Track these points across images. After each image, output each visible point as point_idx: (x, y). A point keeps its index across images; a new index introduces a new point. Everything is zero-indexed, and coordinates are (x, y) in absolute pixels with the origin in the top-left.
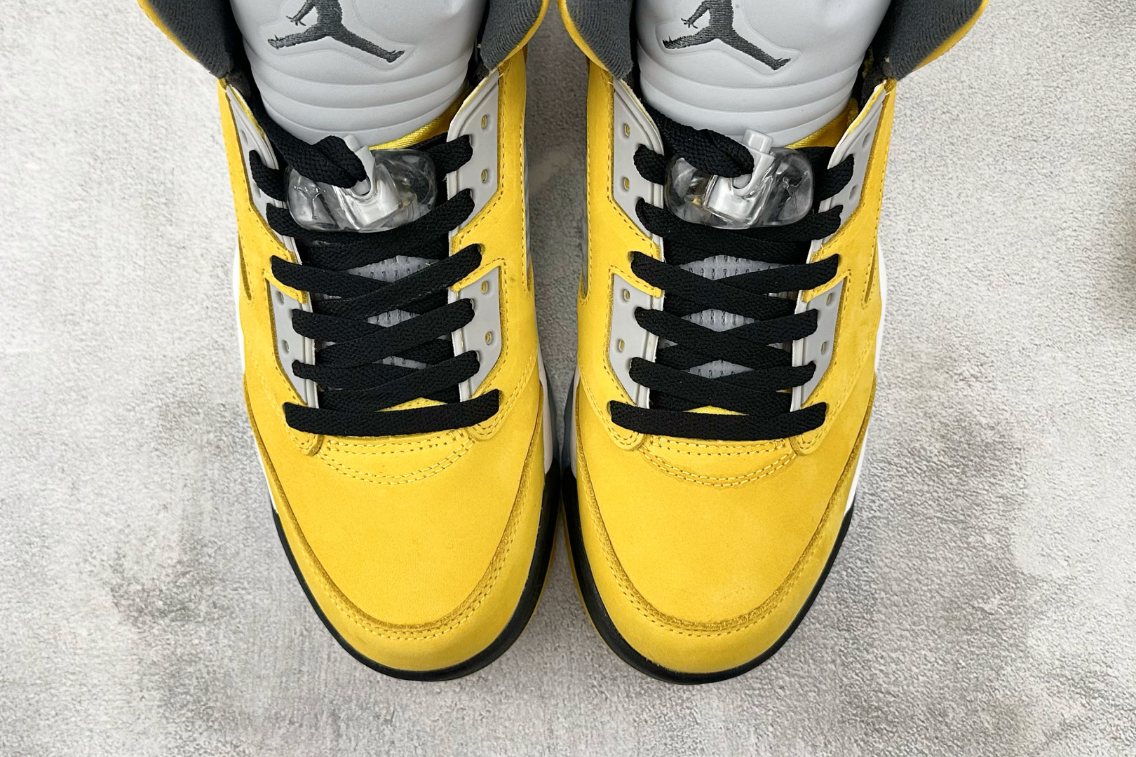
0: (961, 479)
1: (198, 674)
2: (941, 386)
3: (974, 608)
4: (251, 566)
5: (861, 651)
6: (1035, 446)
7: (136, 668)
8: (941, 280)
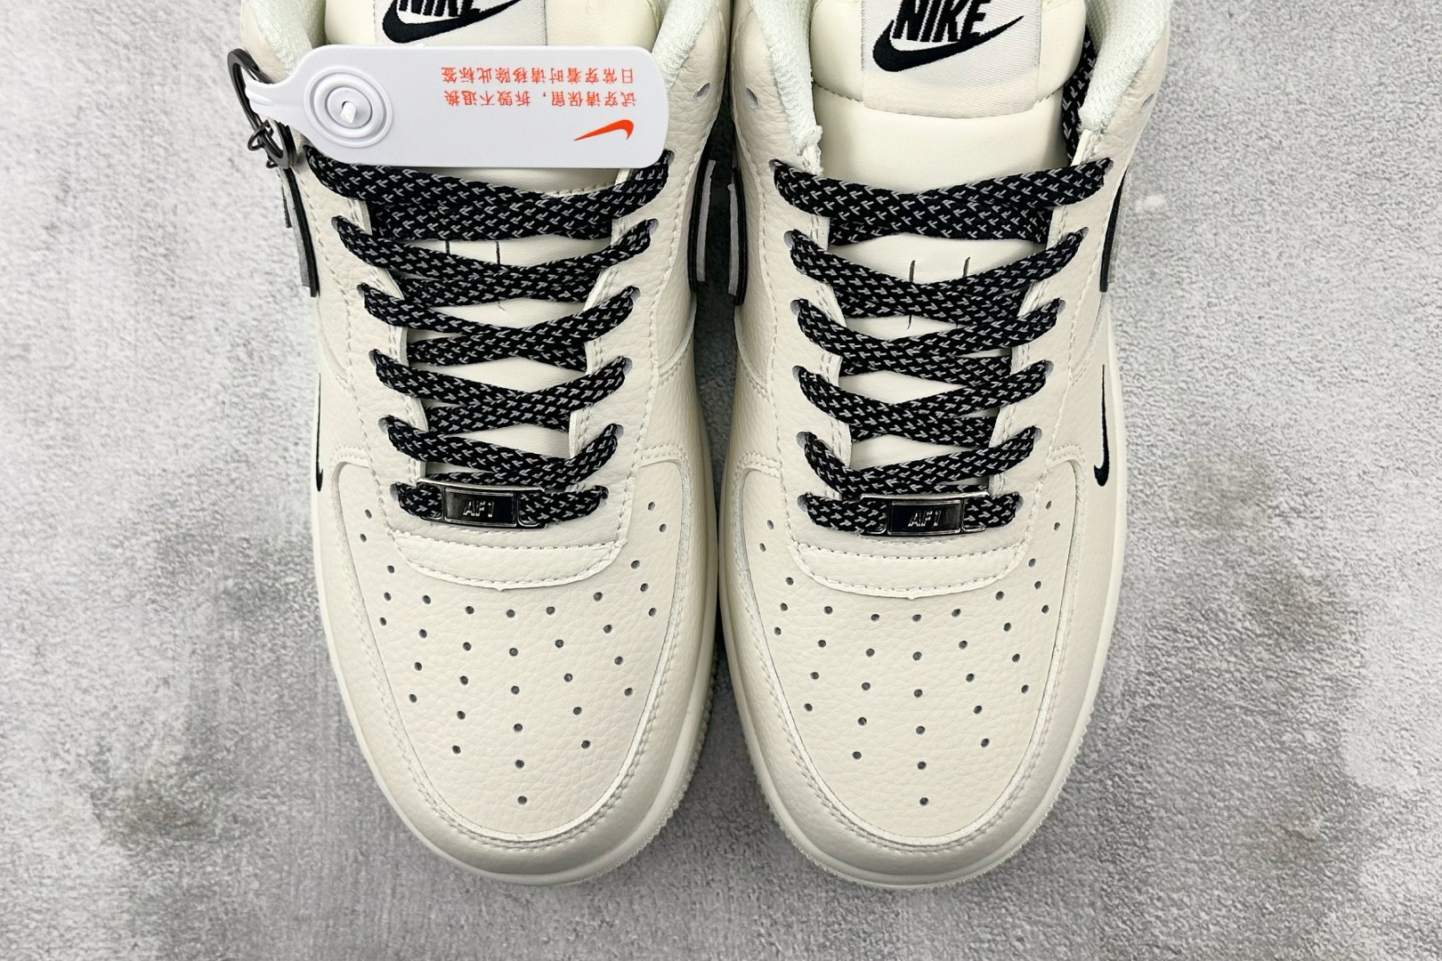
0: (1274, 654)
1: (212, 913)
2: (1249, 524)
3: (1287, 831)
4: (286, 765)
5: (1130, 891)
6: (1377, 608)
7: (127, 905)
8: (1253, 375)
